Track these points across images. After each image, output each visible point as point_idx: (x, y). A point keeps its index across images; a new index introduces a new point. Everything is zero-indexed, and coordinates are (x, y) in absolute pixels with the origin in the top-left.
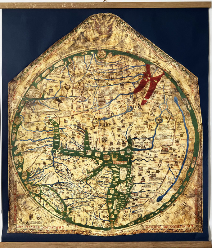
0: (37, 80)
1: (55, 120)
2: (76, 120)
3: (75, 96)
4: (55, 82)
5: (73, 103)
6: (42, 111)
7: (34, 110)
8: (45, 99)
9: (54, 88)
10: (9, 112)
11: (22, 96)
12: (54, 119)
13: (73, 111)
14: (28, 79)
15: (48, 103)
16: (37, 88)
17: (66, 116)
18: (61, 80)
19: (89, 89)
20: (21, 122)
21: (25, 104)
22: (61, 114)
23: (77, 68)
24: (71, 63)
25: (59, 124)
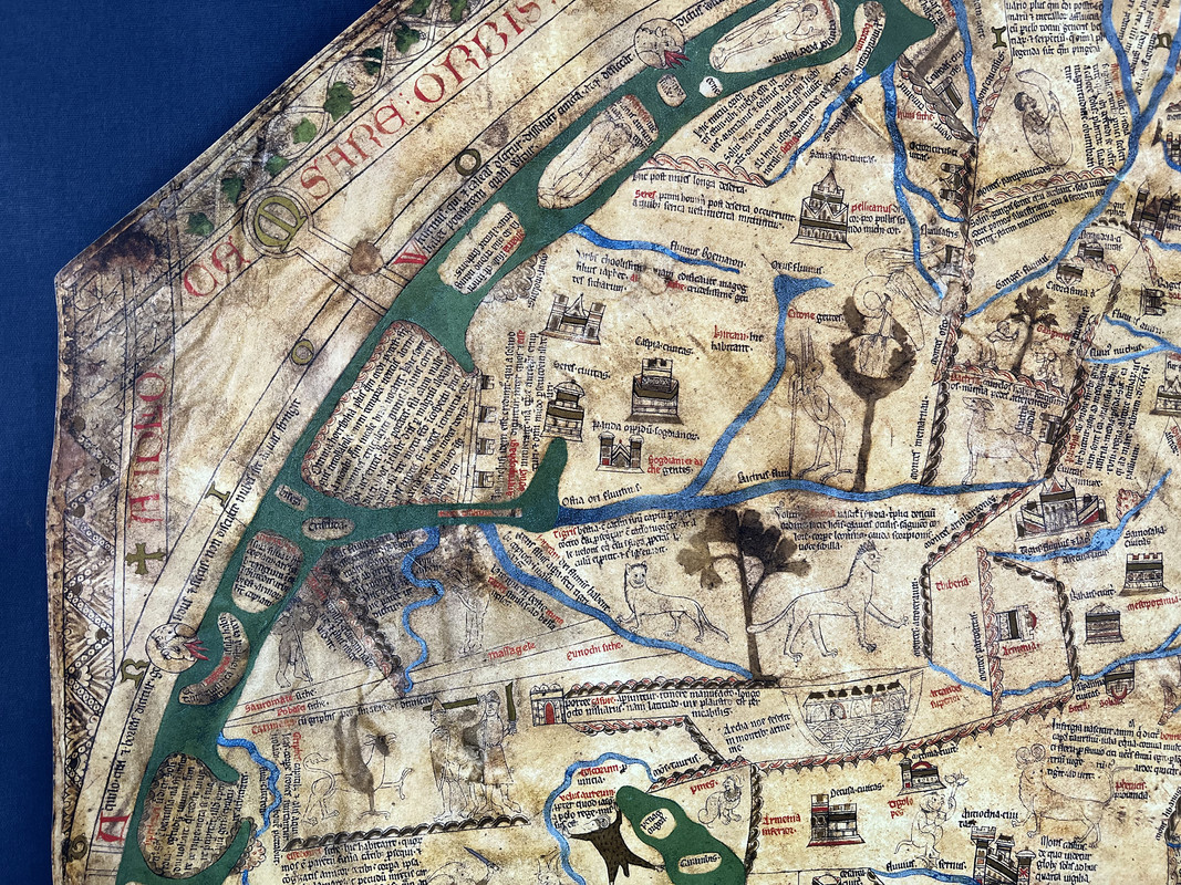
0: (464, 247)
1: (692, 802)
2: (961, 802)
3: (966, 488)
4: (705, 287)
5: (937, 574)
6: (529, 685)
7: (424, 663)
8: (573, 517)
9: (691, 373)
10: (57, 700)
11: (249, 473)
12: (680, 794)
13: (936, 680)
14: (346, 222)
15: (615, 568)
16: (470, 368)
17: (843, 748)
18: (791, 254)
19: (1148, 396)
20: (243, 832)
21: (291, 581)
22: (778, 724)
23: (1004, 108)
24: (925, 27)
25: (751, 855)
